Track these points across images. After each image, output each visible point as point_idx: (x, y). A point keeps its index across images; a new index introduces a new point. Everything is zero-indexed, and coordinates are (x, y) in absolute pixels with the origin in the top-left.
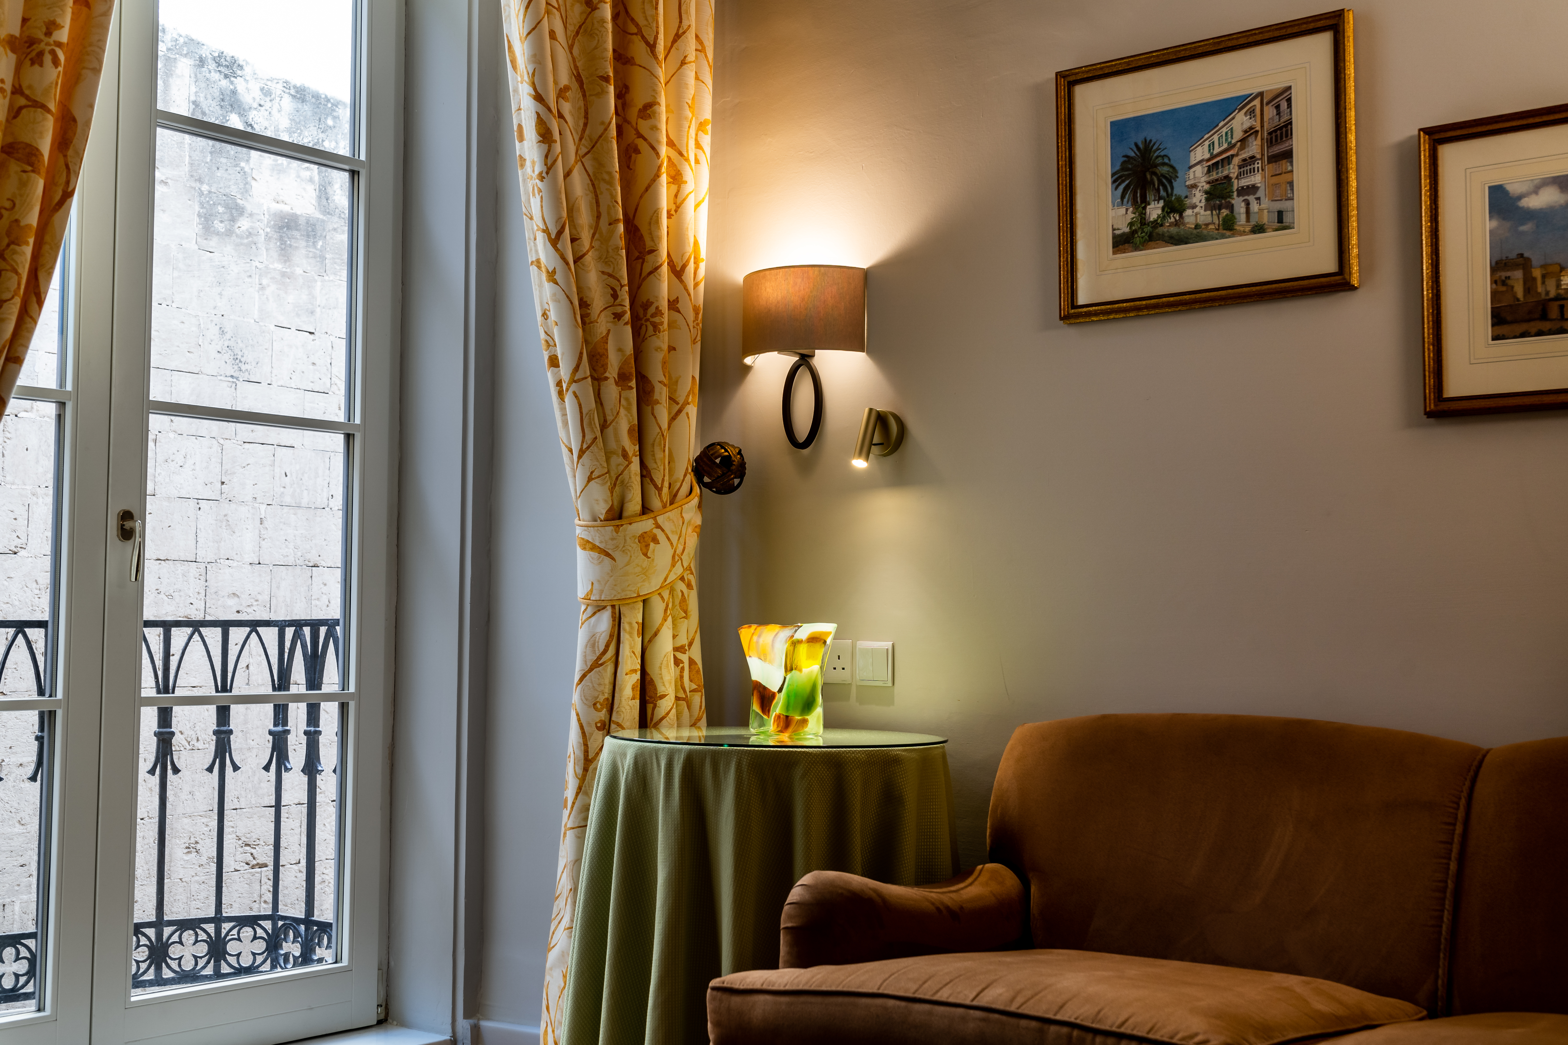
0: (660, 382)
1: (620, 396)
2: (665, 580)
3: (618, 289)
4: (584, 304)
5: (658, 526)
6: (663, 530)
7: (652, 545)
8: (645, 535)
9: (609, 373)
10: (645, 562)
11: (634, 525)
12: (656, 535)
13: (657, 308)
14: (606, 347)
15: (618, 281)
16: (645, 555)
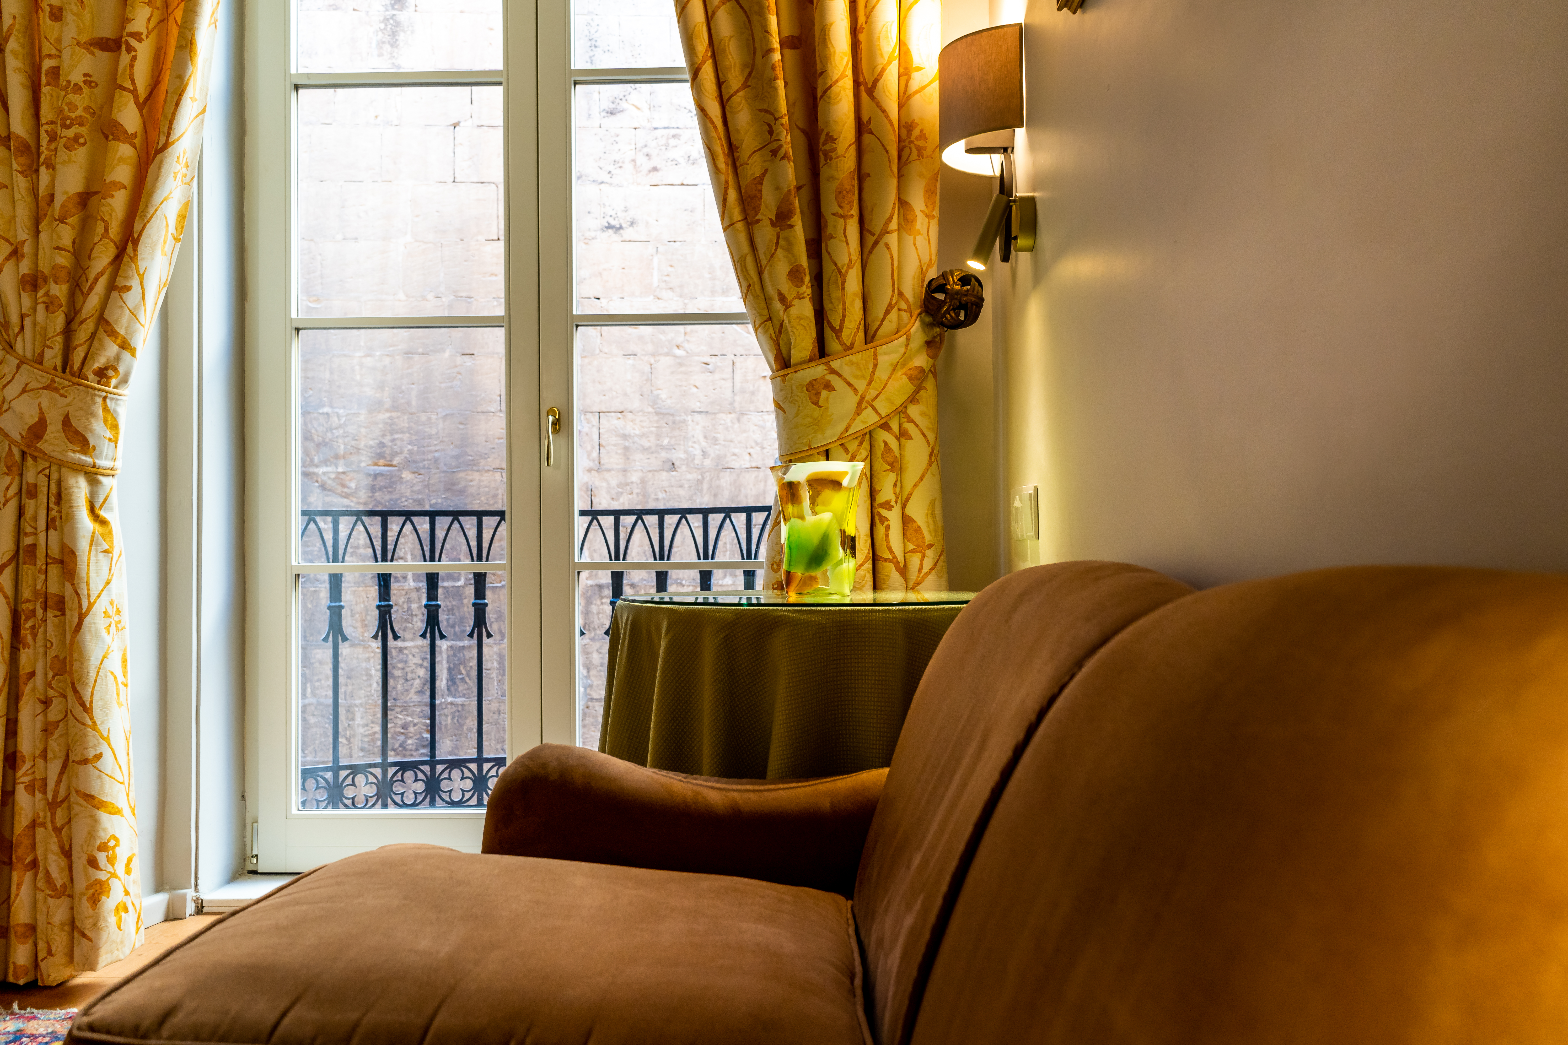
0: (834, 214)
1: (778, 238)
2: (847, 430)
3: (773, 124)
4: (732, 148)
5: (833, 372)
6: (840, 376)
7: (824, 393)
8: (814, 382)
9: (762, 214)
10: (817, 412)
11: (800, 374)
12: (830, 381)
13: (827, 134)
14: (759, 188)
15: (773, 115)
16: (816, 404)
